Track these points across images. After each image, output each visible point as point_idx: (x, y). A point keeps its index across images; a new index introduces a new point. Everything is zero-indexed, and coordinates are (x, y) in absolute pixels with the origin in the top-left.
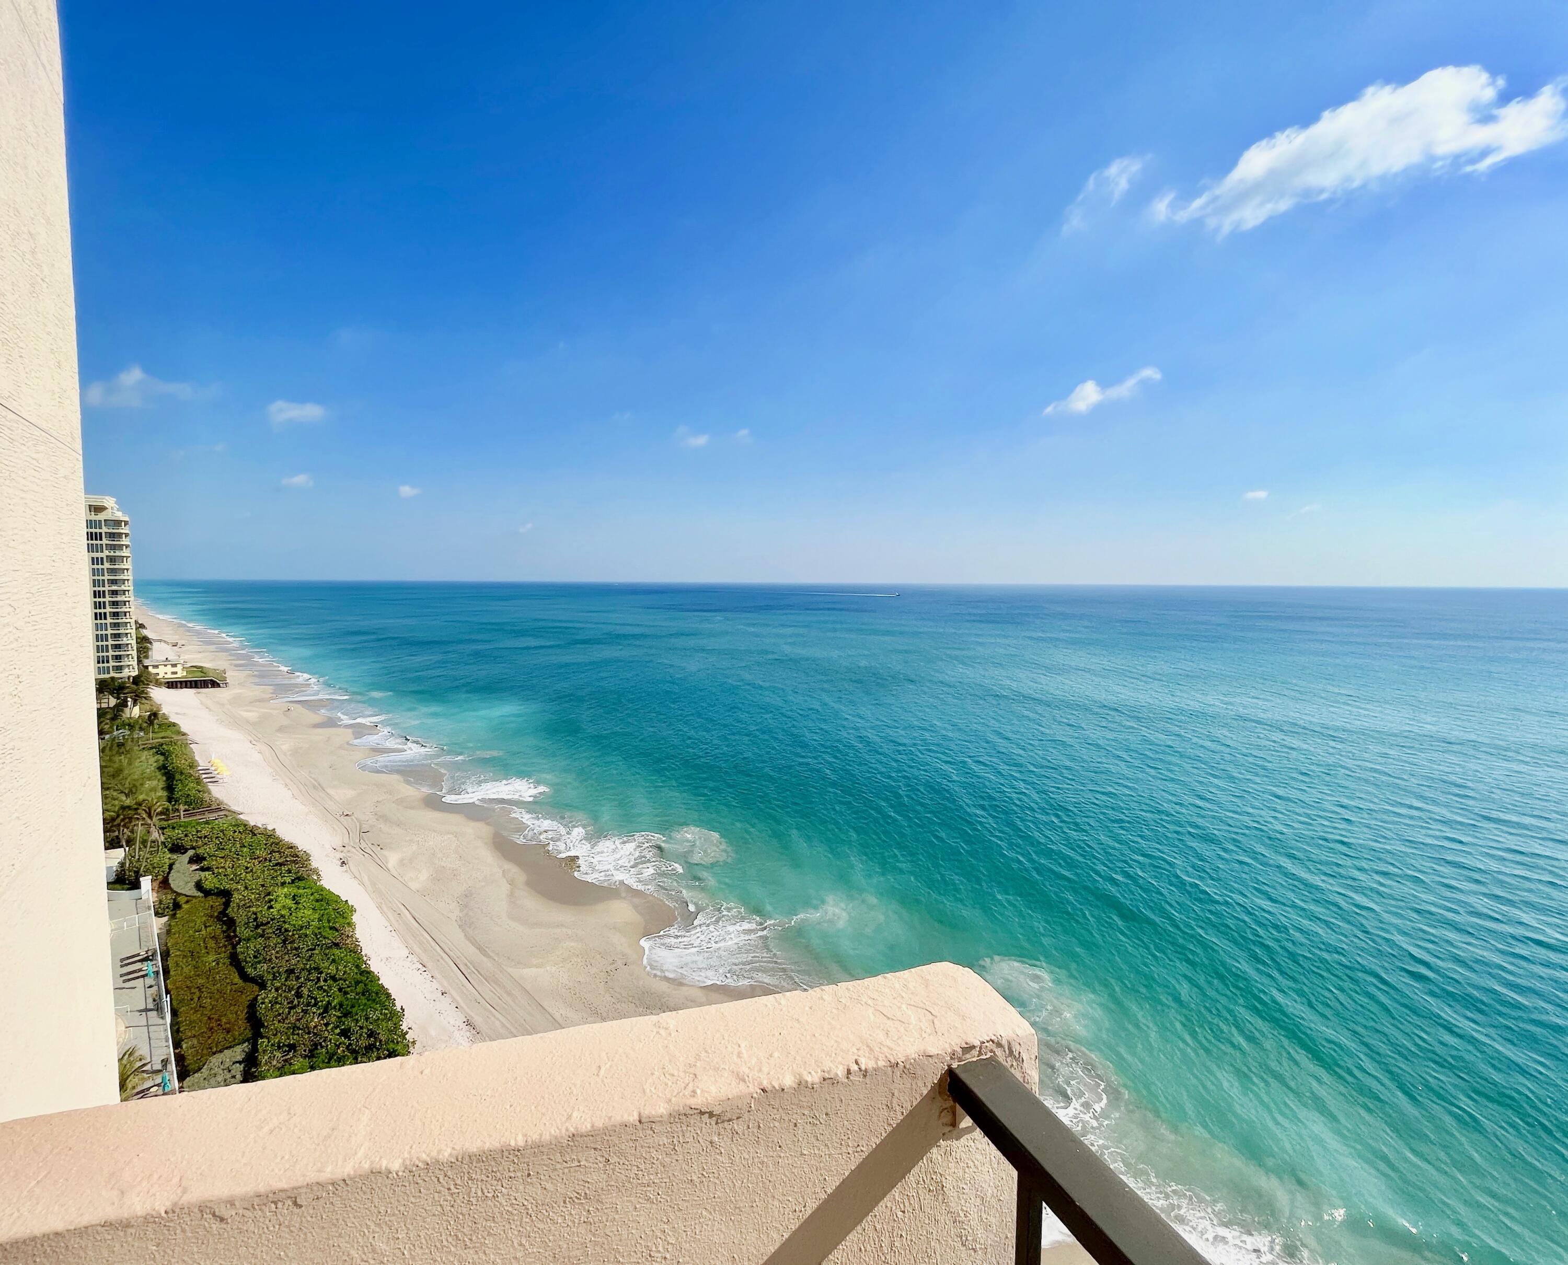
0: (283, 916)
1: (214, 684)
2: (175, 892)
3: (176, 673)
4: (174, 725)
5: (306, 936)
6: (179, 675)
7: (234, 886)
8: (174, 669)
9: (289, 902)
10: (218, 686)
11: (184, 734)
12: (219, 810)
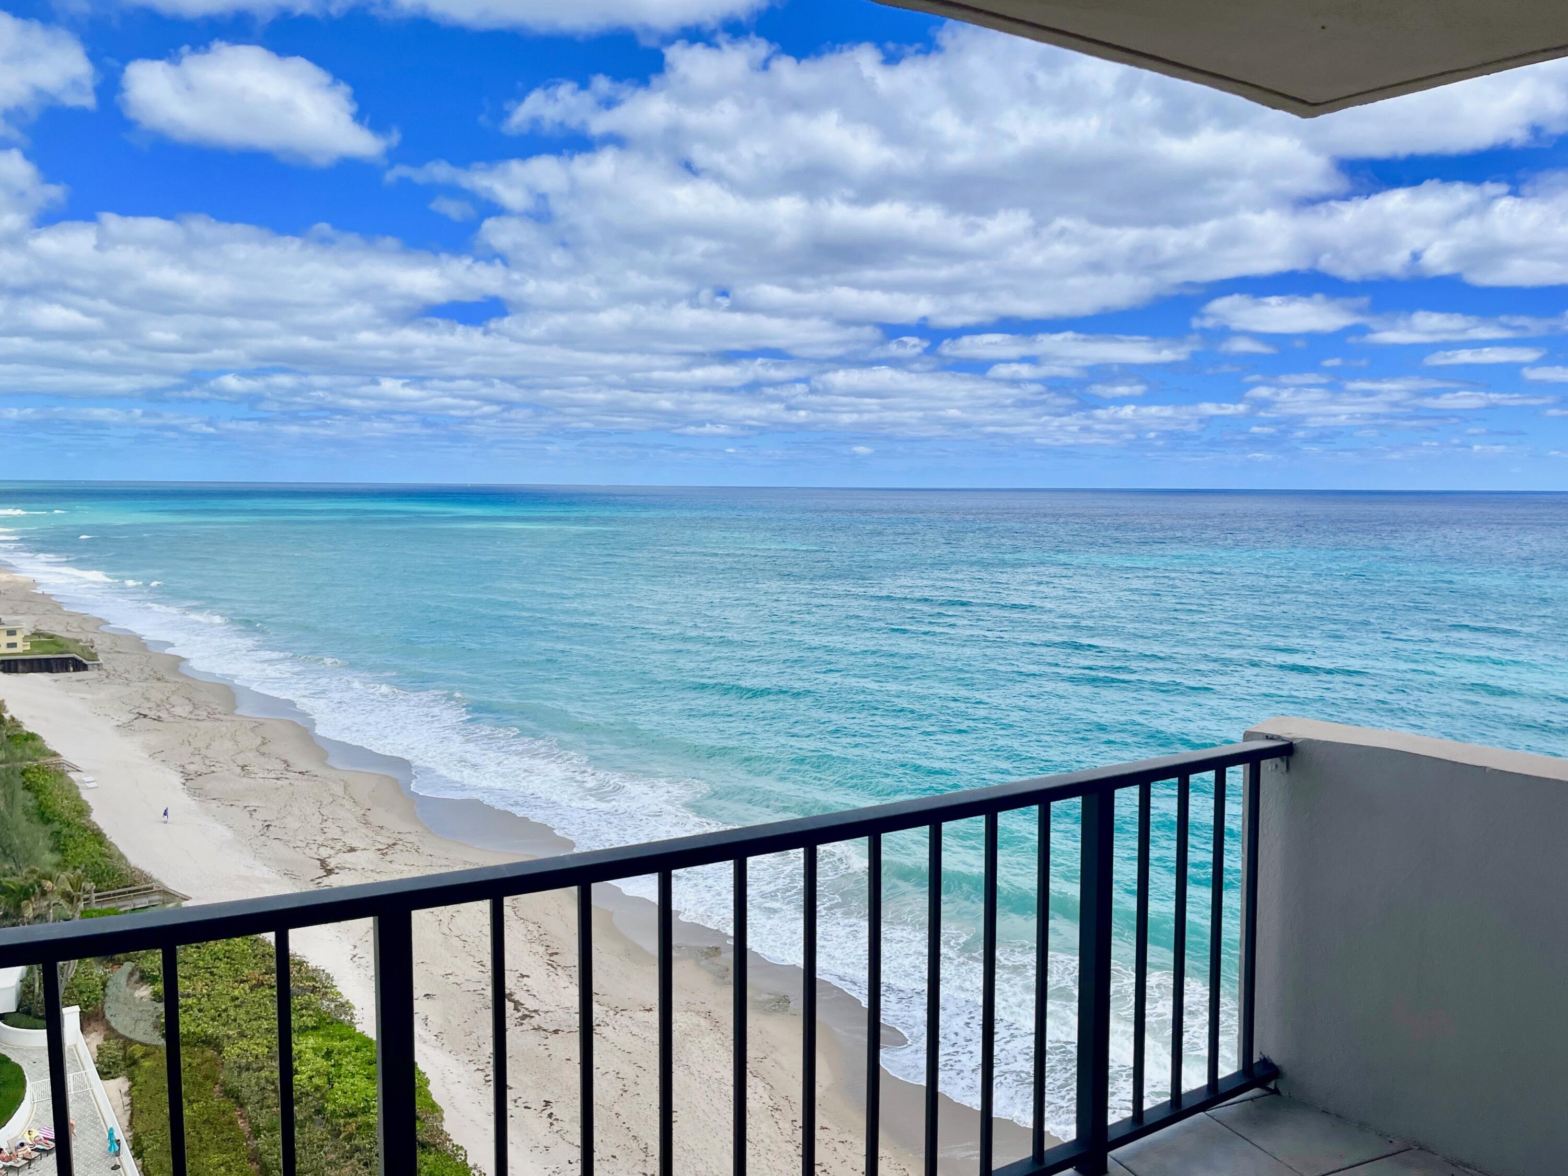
0: (317, 1088)
1: (79, 666)
2: (122, 1037)
3: (13, 645)
4: (32, 737)
5: (369, 1126)
6: (19, 649)
7: (222, 1031)
8: (12, 639)
9: (321, 1063)
10: (85, 667)
11: (55, 755)
12: (148, 892)
